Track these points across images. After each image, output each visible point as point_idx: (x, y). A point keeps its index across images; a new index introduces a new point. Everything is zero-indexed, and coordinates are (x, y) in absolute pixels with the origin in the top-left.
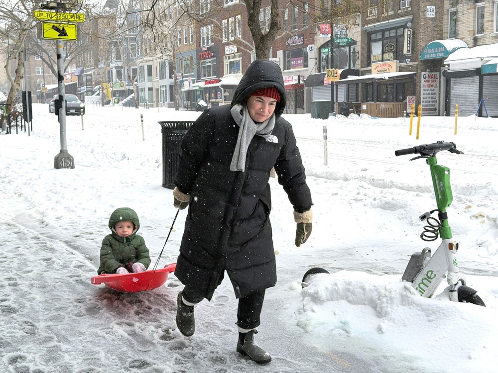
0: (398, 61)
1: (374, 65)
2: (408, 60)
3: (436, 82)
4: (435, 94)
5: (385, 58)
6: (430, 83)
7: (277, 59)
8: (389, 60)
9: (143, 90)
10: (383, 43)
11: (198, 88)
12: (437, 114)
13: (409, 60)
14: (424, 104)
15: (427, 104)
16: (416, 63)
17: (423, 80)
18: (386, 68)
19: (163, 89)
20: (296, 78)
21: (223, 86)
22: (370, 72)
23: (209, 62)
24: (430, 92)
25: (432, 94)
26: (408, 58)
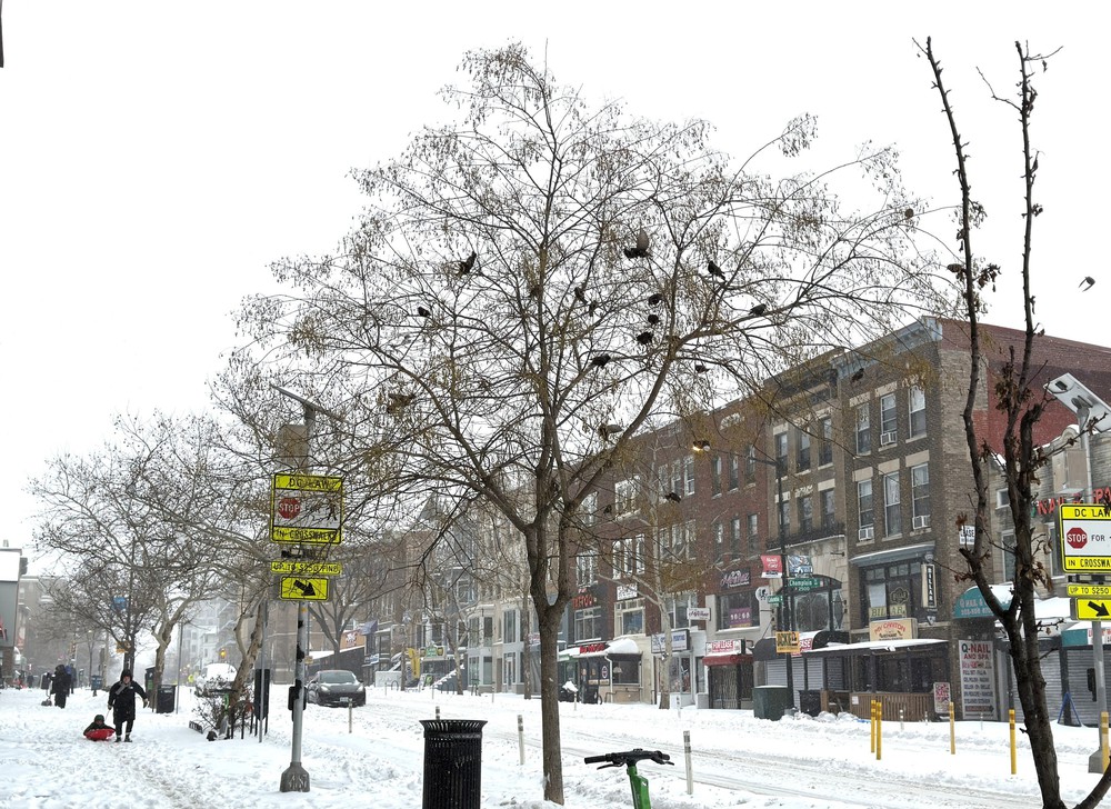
0: (915, 619)
1: (873, 626)
2: (932, 619)
3: (987, 658)
4: (987, 680)
5: (892, 614)
6: (977, 659)
7: (706, 611)
8: (900, 617)
9: (475, 661)
10: (887, 587)
11: (568, 659)
12: (995, 717)
13: (934, 618)
14: (967, 697)
15: (973, 698)
16: (946, 624)
17: (961, 654)
18: (895, 630)
19: (510, 659)
20: (738, 643)
21: (612, 656)
22: (866, 637)
23: (588, 614)
24: (978, 677)
25: (981, 680)
26: (932, 614)
